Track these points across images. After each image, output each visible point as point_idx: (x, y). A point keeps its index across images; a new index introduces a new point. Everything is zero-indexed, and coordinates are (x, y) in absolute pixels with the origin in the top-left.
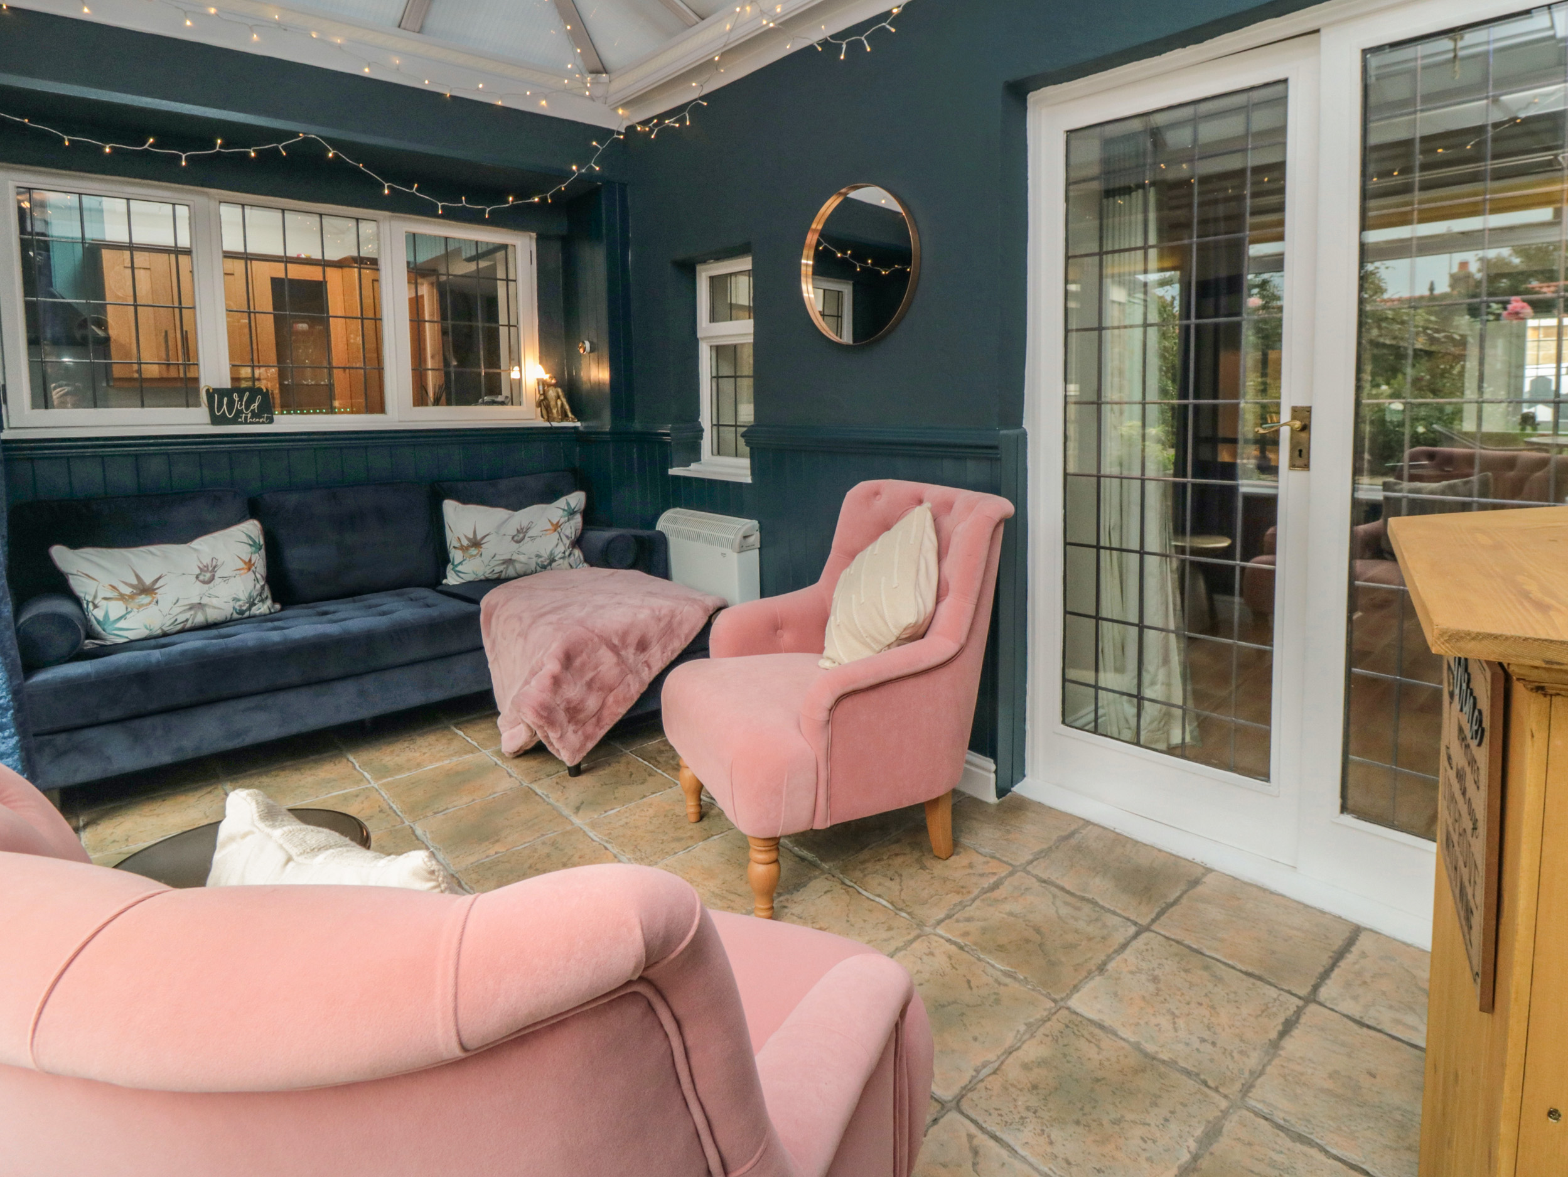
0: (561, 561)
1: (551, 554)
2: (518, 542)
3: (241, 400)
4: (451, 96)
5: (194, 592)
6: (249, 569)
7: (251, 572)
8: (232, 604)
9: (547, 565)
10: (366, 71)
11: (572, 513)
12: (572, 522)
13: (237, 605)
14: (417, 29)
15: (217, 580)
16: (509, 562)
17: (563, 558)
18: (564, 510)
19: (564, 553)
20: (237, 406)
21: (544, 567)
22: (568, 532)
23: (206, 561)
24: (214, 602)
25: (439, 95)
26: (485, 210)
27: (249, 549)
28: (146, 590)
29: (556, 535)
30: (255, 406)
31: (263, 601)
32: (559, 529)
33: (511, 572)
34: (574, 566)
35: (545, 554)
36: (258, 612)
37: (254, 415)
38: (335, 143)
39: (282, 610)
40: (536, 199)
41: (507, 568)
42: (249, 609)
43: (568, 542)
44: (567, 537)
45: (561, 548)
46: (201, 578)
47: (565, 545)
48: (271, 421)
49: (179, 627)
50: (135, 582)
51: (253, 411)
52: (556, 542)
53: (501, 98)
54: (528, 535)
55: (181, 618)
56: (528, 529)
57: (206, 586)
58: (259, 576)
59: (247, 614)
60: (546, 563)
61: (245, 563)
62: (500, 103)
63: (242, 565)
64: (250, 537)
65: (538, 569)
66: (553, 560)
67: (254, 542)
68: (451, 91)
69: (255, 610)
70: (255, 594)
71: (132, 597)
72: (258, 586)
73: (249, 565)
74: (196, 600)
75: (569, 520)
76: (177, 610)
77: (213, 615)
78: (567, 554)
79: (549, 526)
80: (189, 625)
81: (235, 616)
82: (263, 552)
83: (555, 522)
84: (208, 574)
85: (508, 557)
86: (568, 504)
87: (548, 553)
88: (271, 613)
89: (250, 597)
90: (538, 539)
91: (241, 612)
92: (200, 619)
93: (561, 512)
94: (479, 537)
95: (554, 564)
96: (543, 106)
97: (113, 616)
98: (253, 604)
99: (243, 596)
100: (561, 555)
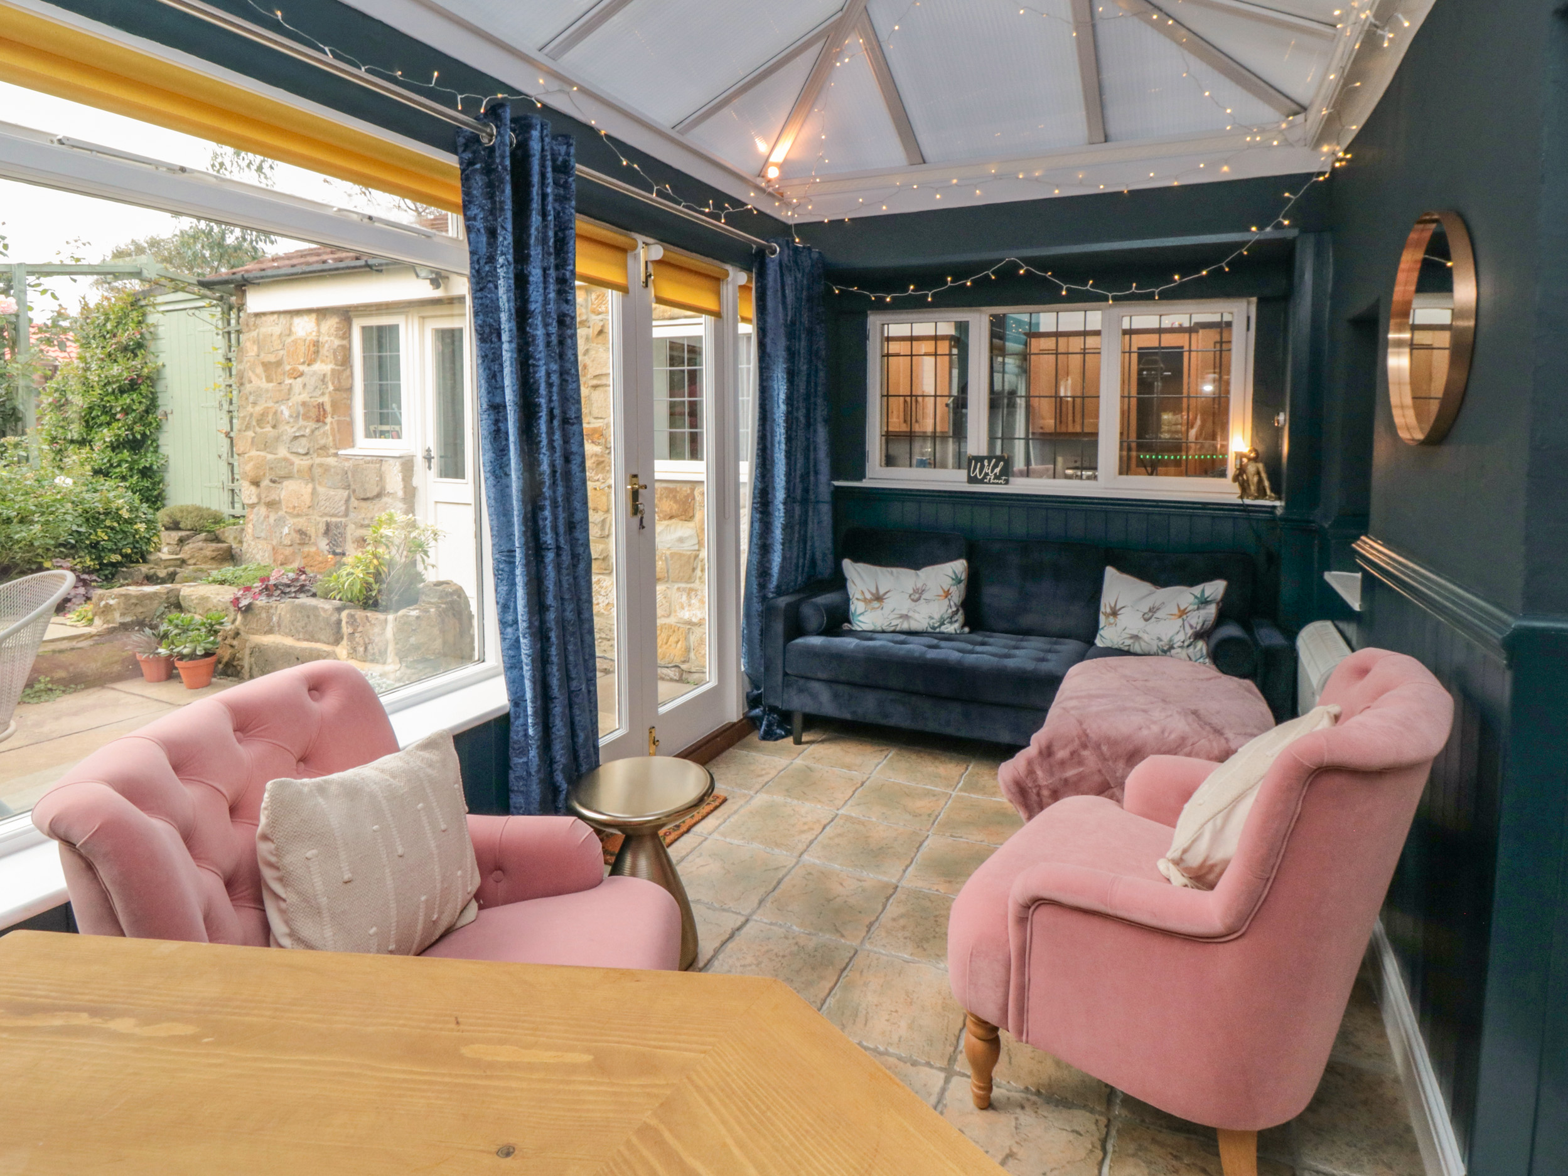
0: (1179, 650)
1: (1171, 640)
2: (1147, 620)
3: (989, 465)
4: (1129, 192)
5: (905, 606)
6: (946, 597)
7: (947, 600)
8: (928, 620)
9: (1167, 651)
10: (1057, 193)
11: (1204, 602)
12: (1202, 612)
13: (931, 622)
14: (1103, 140)
15: (922, 601)
16: (1136, 637)
17: (1182, 647)
18: (1196, 597)
19: (1183, 642)
20: (986, 470)
21: (1165, 652)
22: (1193, 622)
23: (919, 585)
24: (916, 616)
25: (1118, 195)
26: (1154, 292)
27: (950, 581)
28: (879, 598)
29: (1180, 621)
30: (997, 470)
31: (951, 623)
32: (1185, 617)
33: (1137, 648)
34: (1194, 659)
35: (1166, 639)
36: (946, 631)
37: (997, 477)
38: (1028, 261)
39: (970, 633)
40: (1204, 273)
41: (1134, 643)
42: (940, 626)
43: (1190, 632)
44: (1191, 626)
45: (1181, 637)
46: (912, 597)
47: (1186, 634)
48: (1007, 482)
49: (892, 629)
50: (874, 591)
51: (995, 474)
52: (1177, 628)
53: (1176, 179)
54: (1156, 615)
55: (894, 623)
56: (1158, 609)
57: (914, 604)
58: (952, 603)
59: (938, 630)
60: (1165, 648)
61: (944, 591)
62: (1176, 184)
63: (942, 593)
64: (955, 573)
65: (1160, 653)
66: (1171, 647)
67: (957, 576)
68: (1127, 186)
69: (944, 629)
70: (946, 616)
71: (870, 601)
72: (950, 611)
73: (947, 594)
74: (905, 612)
75: (1198, 609)
76: (892, 616)
77: (915, 626)
78: (1186, 644)
79: (1176, 611)
80: (898, 629)
81: (930, 630)
82: (962, 586)
83: (1182, 608)
84: (917, 595)
85: (1135, 632)
86: (1203, 591)
87: (1168, 638)
88: (956, 633)
89: (942, 617)
90: (1162, 622)
91: (934, 628)
92: (905, 626)
93: (1191, 599)
94: (1118, 608)
95: (1173, 652)
96: (1226, 172)
97: (859, 612)
98: (942, 624)
99: (937, 616)
100: (1180, 644)
